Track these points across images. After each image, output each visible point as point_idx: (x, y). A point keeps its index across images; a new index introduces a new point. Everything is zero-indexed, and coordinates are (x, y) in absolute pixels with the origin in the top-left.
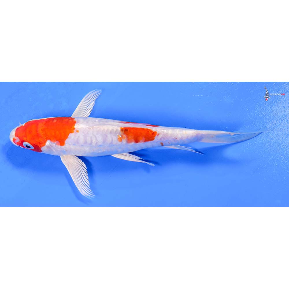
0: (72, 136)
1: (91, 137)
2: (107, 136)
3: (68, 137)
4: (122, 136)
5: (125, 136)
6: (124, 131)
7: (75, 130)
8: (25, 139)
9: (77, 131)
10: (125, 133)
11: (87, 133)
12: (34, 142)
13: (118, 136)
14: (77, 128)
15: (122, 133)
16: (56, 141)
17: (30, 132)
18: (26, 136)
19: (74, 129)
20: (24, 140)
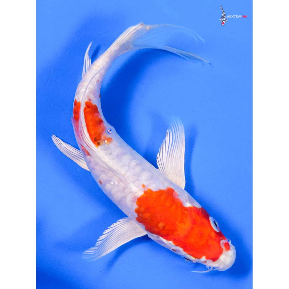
0: (154, 187)
1: (134, 169)
2: (118, 156)
3: (158, 190)
4: (104, 141)
5: (102, 138)
6: (98, 141)
7: (146, 190)
8: (213, 234)
9: (144, 186)
10: (100, 139)
11: (134, 175)
12: (204, 220)
13: (107, 144)
14: (142, 190)
15: (101, 142)
16: (176, 197)
17: (201, 235)
18: (209, 235)
19: (145, 192)
20: (215, 234)
